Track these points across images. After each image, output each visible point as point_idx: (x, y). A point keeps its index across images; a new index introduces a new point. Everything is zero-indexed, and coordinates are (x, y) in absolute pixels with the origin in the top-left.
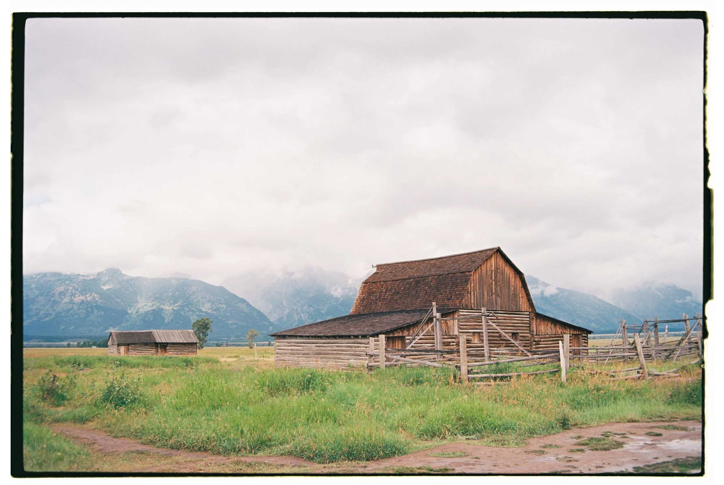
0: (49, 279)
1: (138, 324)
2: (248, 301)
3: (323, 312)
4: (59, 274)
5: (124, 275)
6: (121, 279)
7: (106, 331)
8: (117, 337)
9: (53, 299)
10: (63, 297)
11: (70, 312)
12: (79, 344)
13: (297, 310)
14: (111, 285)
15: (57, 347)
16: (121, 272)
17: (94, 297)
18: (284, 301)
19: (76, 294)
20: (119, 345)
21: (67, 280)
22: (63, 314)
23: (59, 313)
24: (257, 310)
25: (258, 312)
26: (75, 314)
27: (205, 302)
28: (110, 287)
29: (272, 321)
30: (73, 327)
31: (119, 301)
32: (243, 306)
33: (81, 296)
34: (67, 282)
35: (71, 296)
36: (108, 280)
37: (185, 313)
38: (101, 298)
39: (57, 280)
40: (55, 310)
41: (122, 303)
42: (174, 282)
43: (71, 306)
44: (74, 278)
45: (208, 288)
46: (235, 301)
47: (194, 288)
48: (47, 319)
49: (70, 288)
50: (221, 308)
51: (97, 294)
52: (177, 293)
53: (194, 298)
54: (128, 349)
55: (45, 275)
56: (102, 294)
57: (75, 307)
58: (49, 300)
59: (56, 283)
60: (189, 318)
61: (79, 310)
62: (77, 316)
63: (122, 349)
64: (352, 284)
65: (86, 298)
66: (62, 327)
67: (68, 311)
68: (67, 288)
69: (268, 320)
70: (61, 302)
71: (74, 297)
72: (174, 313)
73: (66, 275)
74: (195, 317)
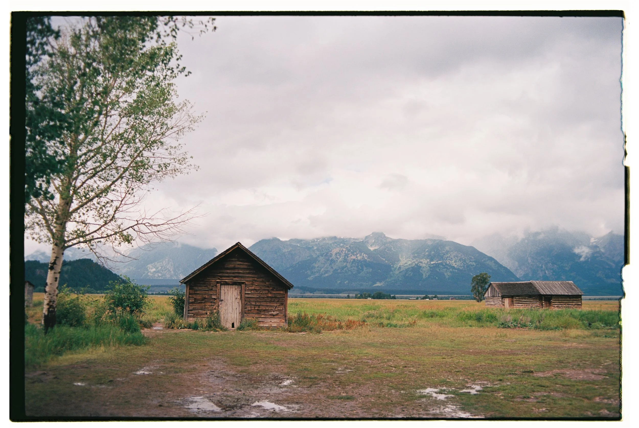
0: (327, 242)
1: (400, 279)
2: (495, 259)
3: (567, 269)
4: (335, 238)
5: (388, 238)
6: (385, 241)
7: (375, 285)
8: (499, 288)
9: (330, 259)
10: (339, 257)
11: (345, 269)
12: (356, 295)
13: (542, 267)
14: (377, 246)
15: (337, 298)
16: (385, 235)
17: (363, 256)
18: (529, 258)
19: (349, 254)
20: (503, 297)
21: (341, 243)
22: (339, 271)
23: (336, 270)
24: (504, 267)
25: (505, 268)
26: (349, 271)
27: (458, 260)
28: (376, 248)
29: (518, 277)
30: (347, 282)
31: (384, 259)
32: (491, 264)
33: (353, 256)
34: (341, 245)
35: (345, 256)
36: (374, 242)
37: (439, 270)
38: (368, 258)
39: (333, 243)
40: (332, 268)
41: (386, 261)
42: (430, 243)
43: (345, 264)
44: (347, 241)
45: (458, 248)
46: (484, 259)
47: (447, 248)
48: (327, 275)
49: (344, 249)
50: (472, 266)
51: (366, 254)
52: (433, 253)
53: (447, 257)
54: (513, 301)
55: (324, 239)
56: (369, 253)
57: (349, 265)
58: (328, 260)
59: (332, 245)
60: (444, 275)
61: (351, 267)
62: (350, 273)
63: (507, 301)
64: (594, 242)
65: (357, 257)
66: (339, 282)
67: (343, 268)
68: (341, 250)
69: (514, 276)
70: (337, 261)
71: (348, 257)
72: (431, 271)
73: (340, 239)
74: (449, 274)
